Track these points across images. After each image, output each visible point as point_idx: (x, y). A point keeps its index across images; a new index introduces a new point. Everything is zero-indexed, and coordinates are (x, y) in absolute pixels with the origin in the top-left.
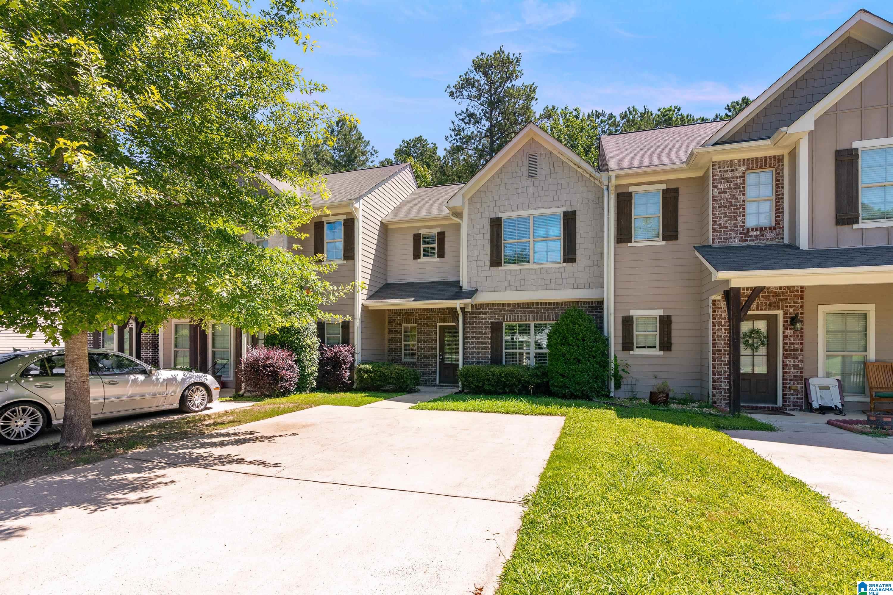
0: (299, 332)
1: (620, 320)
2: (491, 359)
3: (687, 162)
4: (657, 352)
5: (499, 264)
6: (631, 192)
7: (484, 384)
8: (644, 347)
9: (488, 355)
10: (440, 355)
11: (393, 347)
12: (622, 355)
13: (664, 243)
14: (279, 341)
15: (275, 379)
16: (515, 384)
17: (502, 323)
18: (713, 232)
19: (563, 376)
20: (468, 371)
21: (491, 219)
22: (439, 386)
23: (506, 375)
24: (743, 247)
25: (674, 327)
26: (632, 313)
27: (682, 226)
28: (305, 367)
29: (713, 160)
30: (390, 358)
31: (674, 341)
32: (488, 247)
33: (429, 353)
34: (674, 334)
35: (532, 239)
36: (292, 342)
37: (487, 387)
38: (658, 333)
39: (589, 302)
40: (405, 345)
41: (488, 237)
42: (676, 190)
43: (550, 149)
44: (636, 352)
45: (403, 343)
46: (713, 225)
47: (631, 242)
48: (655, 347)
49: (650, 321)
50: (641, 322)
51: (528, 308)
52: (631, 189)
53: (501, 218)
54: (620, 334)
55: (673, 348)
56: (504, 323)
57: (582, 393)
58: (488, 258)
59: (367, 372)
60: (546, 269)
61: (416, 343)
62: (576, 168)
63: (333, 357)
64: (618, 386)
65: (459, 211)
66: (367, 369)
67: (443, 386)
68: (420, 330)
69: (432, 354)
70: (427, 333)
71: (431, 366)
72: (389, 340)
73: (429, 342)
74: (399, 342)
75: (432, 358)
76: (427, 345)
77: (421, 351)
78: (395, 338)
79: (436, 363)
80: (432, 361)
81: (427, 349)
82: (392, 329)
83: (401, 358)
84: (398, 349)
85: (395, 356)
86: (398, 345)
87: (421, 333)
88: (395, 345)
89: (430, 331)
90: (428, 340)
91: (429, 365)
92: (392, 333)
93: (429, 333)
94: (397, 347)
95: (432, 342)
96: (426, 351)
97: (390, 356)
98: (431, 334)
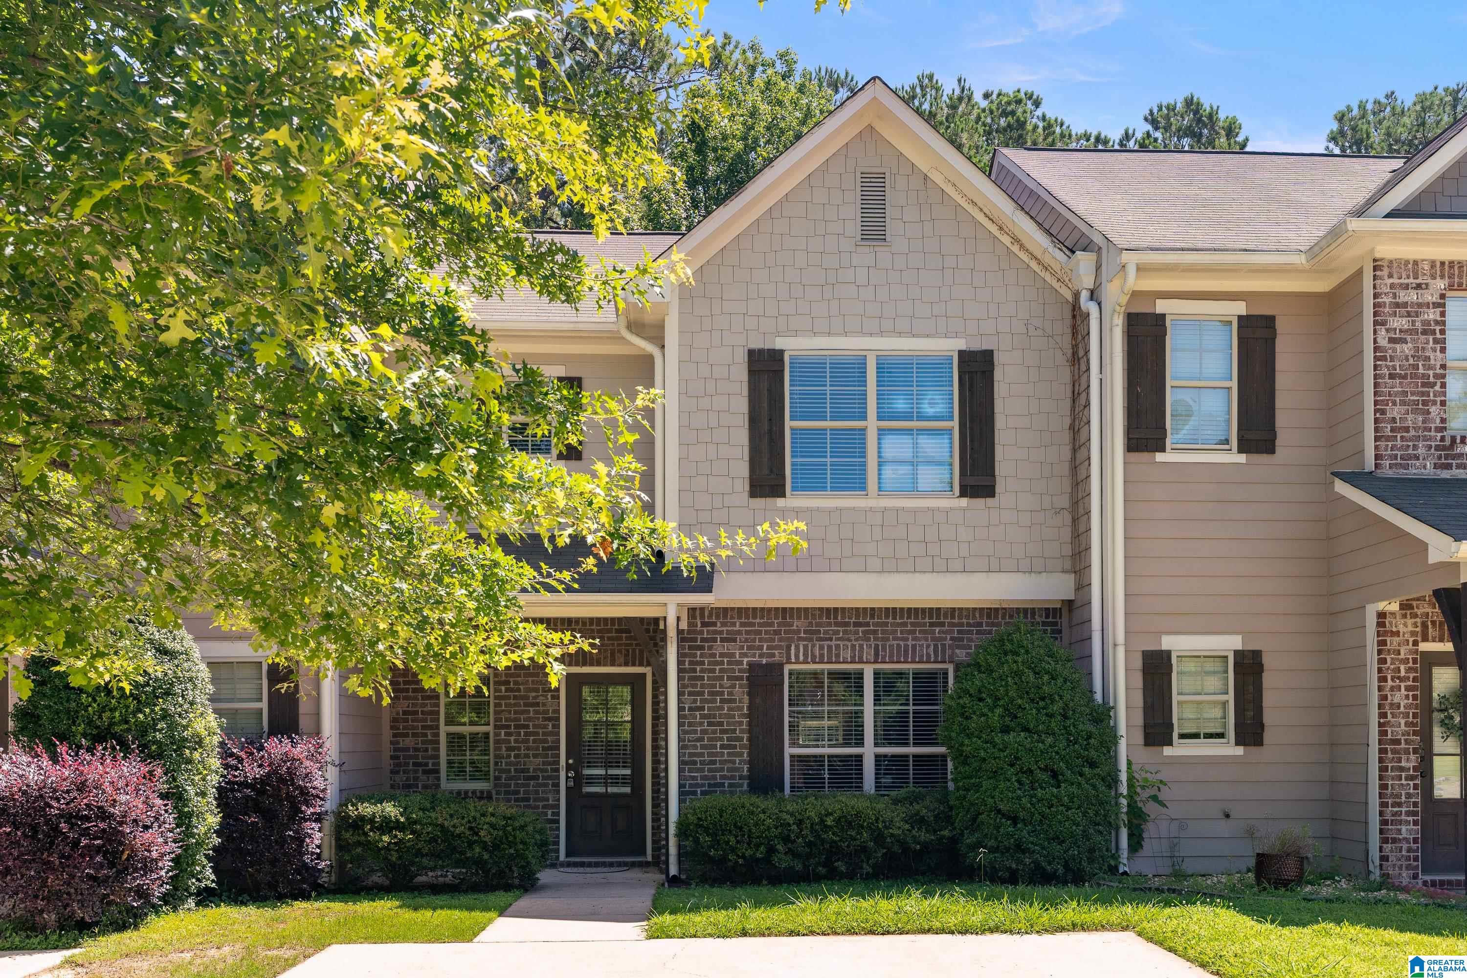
1: (1138, 663)
2: (749, 777)
3: (1312, 252)
4: (1229, 749)
5: (778, 491)
6: (1163, 316)
7: (771, 850)
8: (1196, 736)
9: (742, 762)
10: (569, 767)
11: (409, 742)
12: (1145, 756)
13: (1242, 458)
15: (112, 865)
16: (864, 849)
17: (781, 666)
18: (1377, 439)
19: (1015, 820)
21: (751, 353)
22: (569, 865)
23: (838, 821)
24: (1442, 481)
25: (1268, 680)
26: (1168, 643)
27: (1282, 420)
28: (190, 815)
29: (1378, 255)
30: (400, 778)
31: (1268, 718)
32: (742, 436)
33: (534, 763)
34: (1269, 699)
35: (872, 424)
37: (782, 861)
38: (1231, 697)
39: (1025, 611)
40: (451, 736)
41: (741, 405)
42: (1269, 322)
43: (922, 164)
44: (1179, 749)
45: (444, 729)
46: (1376, 421)
47: (1163, 450)
48: (1221, 736)
49: (1210, 666)
50: (1191, 666)
51: (856, 624)
52: (1162, 306)
53: (782, 352)
54: (1138, 700)
55: (1268, 736)
56: (787, 668)
57: (1066, 866)
58: (743, 469)
59: (387, 825)
60: (915, 511)
61: (489, 729)
62: (994, 229)
63: (264, 781)
64: (1136, 843)
65: (649, 317)
66: (386, 820)
67: (582, 864)
68: (503, 688)
69: (544, 763)
70: (527, 698)
71: (541, 804)
72: (394, 720)
73: (535, 726)
74: (430, 727)
75: (544, 778)
76: (526, 734)
77: (509, 756)
78: (416, 713)
79: (558, 792)
80: (546, 785)
81: (528, 749)
82: (405, 683)
83: (438, 779)
84: (426, 750)
85: (416, 772)
86: (426, 735)
87: (509, 698)
88: (414, 735)
89: (537, 690)
90: (530, 719)
91: (535, 800)
92: (405, 698)
93: (535, 698)
94: (423, 743)
95: (545, 727)
96: (527, 756)
97: (398, 772)
98: (541, 700)
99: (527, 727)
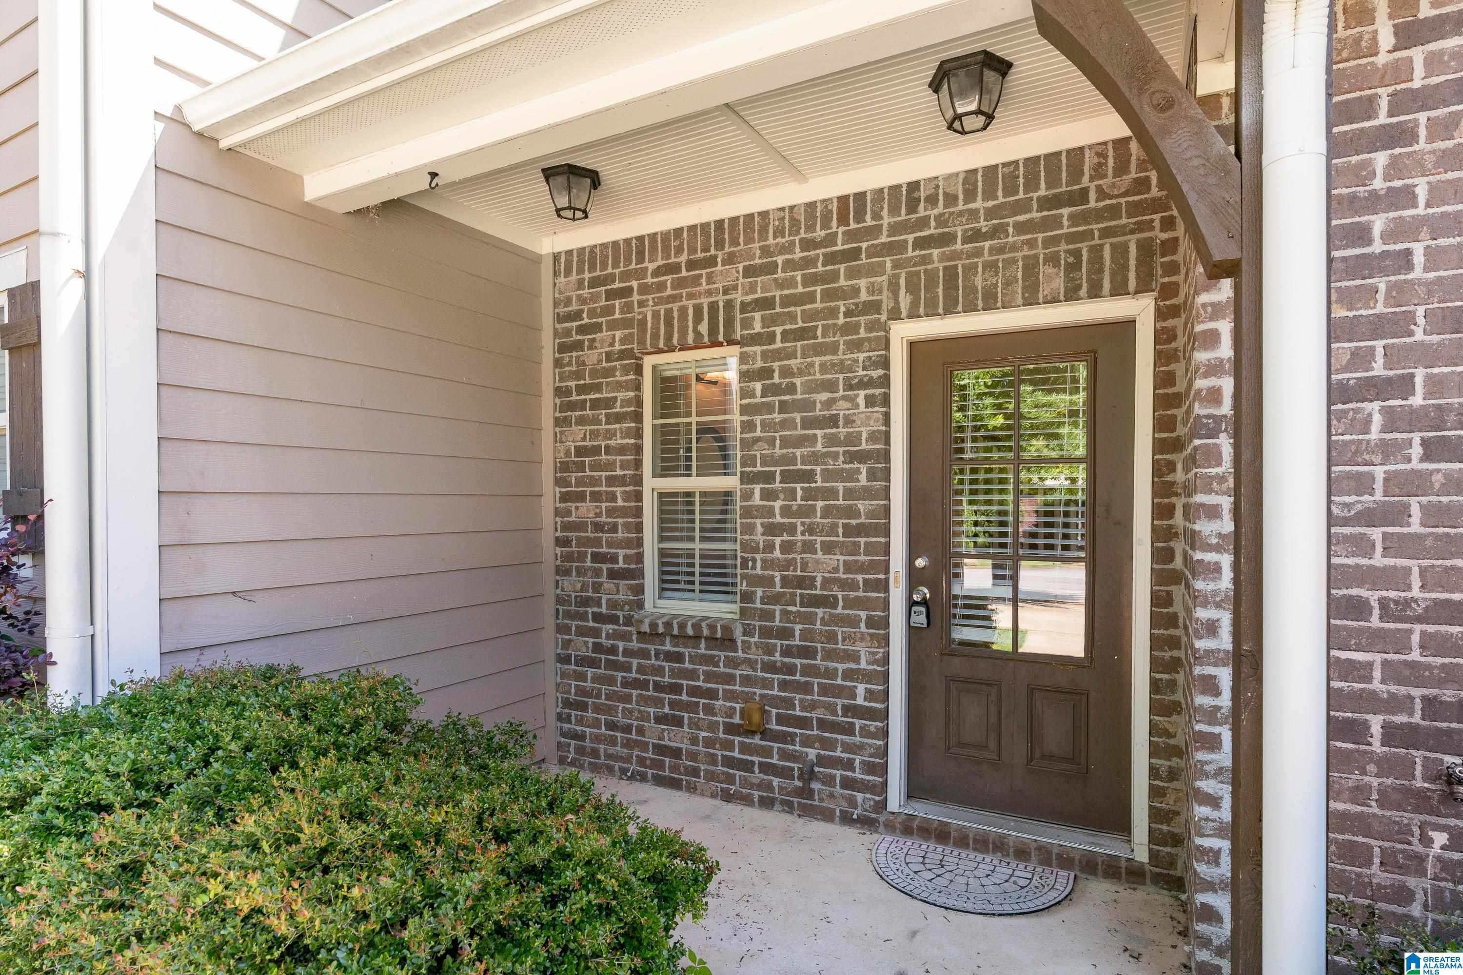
10: (914, 578)
11: (585, 511)
22: (908, 826)
40: (664, 498)
45: (651, 484)
61: (732, 482)
68: (758, 386)
69: (849, 567)
70: (809, 405)
71: (841, 667)
72: (564, 467)
73: (828, 475)
74: (620, 481)
75: (849, 603)
76: (810, 495)
77: (770, 547)
78: (596, 450)
79: (886, 640)
80: (853, 622)
81: (810, 530)
82: (581, 390)
83: (640, 590)
84: (614, 529)
85: (597, 573)
86: (612, 497)
87: (768, 408)
88: (596, 497)
89: (831, 386)
90: (815, 458)
91: (829, 655)
92: (581, 421)
93: (829, 404)
94: (610, 512)
95: (852, 476)
96: (809, 547)
97: (567, 573)
98: (841, 409)
99: (809, 476)
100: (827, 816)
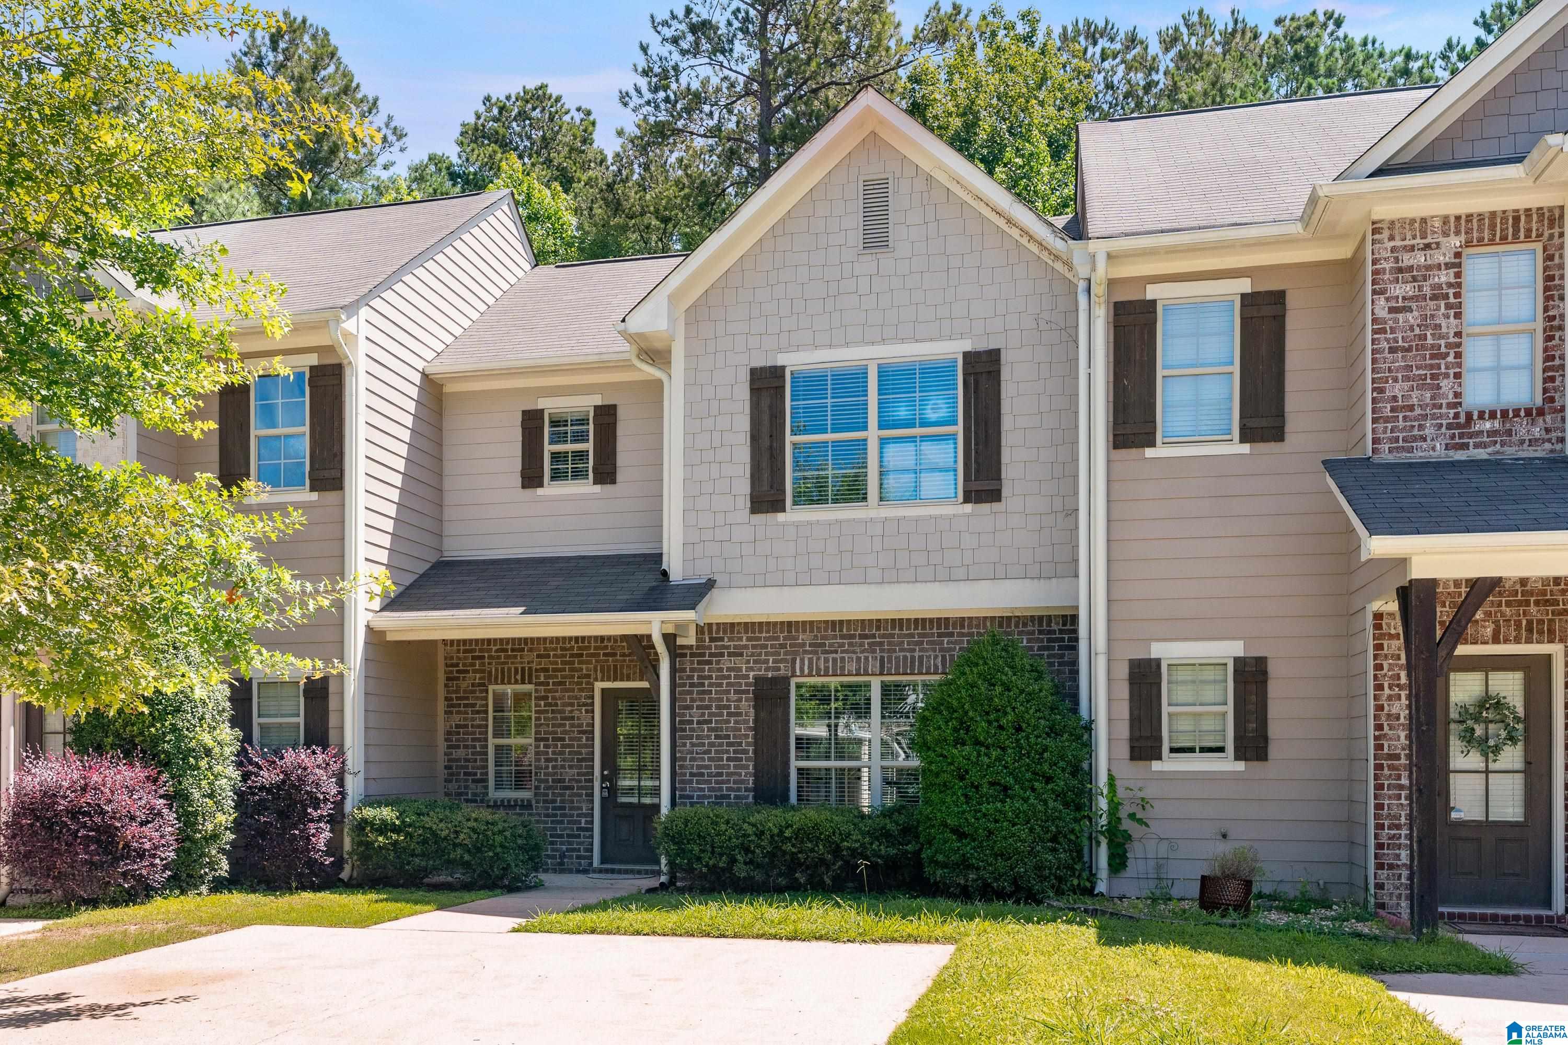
0: (178, 710)
1: (1123, 672)
2: (755, 789)
3: (1305, 219)
4: (1226, 764)
5: (777, 506)
6: (1153, 302)
8: (1191, 750)
9: (747, 774)
10: (604, 778)
11: (460, 753)
12: (1129, 772)
13: (1246, 448)
14: (117, 735)
15: (107, 852)
17: (786, 680)
18: (1374, 421)
19: (961, 835)
20: (686, 822)
21: (753, 371)
22: (600, 871)
23: (796, 834)
24: (1454, 464)
25: (1274, 689)
26: (1157, 650)
27: (1293, 402)
28: (195, 814)
29: (1375, 217)
30: (453, 787)
31: (1274, 730)
32: (744, 455)
33: (570, 774)
34: (1274, 710)
35: (873, 434)
36: (156, 740)
37: (741, 871)
38: (1230, 708)
39: (1041, 618)
40: (498, 748)
41: (744, 423)
42: (1279, 298)
43: (926, 166)
44: (1168, 764)
45: (492, 742)
46: (1374, 400)
47: (1152, 444)
48: (1221, 749)
49: (1209, 674)
50: (1182, 675)
51: (862, 637)
52: (1152, 292)
53: (783, 368)
54: (1123, 711)
55: (1274, 751)
56: (793, 682)
57: (1015, 882)
58: (744, 487)
59: (384, 828)
60: (917, 520)
61: (531, 741)
62: (1001, 223)
63: (279, 786)
64: (1118, 862)
65: (658, 345)
66: (383, 821)
67: (612, 871)
68: (542, 703)
69: (578, 774)
70: (563, 712)
71: (576, 813)
72: (449, 733)
73: (571, 739)
74: (479, 740)
75: (579, 788)
76: (563, 746)
77: (547, 767)
78: (466, 726)
79: (592, 802)
80: (580, 795)
81: (564, 760)
82: (458, 698)
83: (486, 787)
84: (475, 761)
85: (467, 781)
86: (475, 747)
87: (547, 712)
88: (466, 747)
89: (572, 705)
90: (565, 732)
91: (571, 809)
92: (458, 713)
93: (571, 712)
94: (473, 754)
95: (580, 739)
96: (563, 767)
97: (450, 781)
98: (576, 713)
99: (563, 739)
100: (570, 871)
